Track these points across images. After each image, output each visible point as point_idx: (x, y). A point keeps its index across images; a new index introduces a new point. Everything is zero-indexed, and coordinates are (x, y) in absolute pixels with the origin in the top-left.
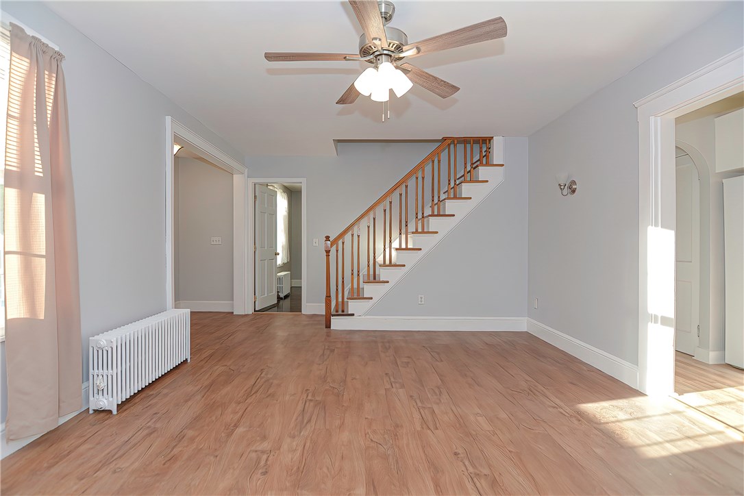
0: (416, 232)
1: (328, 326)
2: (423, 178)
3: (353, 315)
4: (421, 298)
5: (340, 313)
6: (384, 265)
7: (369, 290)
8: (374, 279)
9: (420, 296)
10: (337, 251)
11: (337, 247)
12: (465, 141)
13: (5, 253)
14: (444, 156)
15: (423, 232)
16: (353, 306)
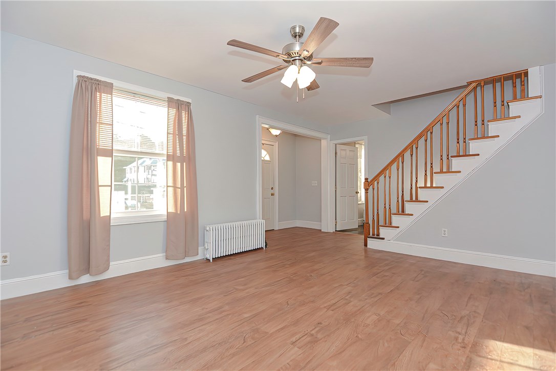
0: (441, 172)
1: (366, 245)
2: (448, 123)
3: (383, 239)
4: (445, 231)
5: (375, 236)
6: (411, 200)
7: (396, 220)
8: (403, 212)
9: (443, 229)
10: (373, 189)
11: (373, 186)
12: (493, 81)
13: (167, 186)
14: (470, 100)
15: (448, 172)
16: (383, 232)
